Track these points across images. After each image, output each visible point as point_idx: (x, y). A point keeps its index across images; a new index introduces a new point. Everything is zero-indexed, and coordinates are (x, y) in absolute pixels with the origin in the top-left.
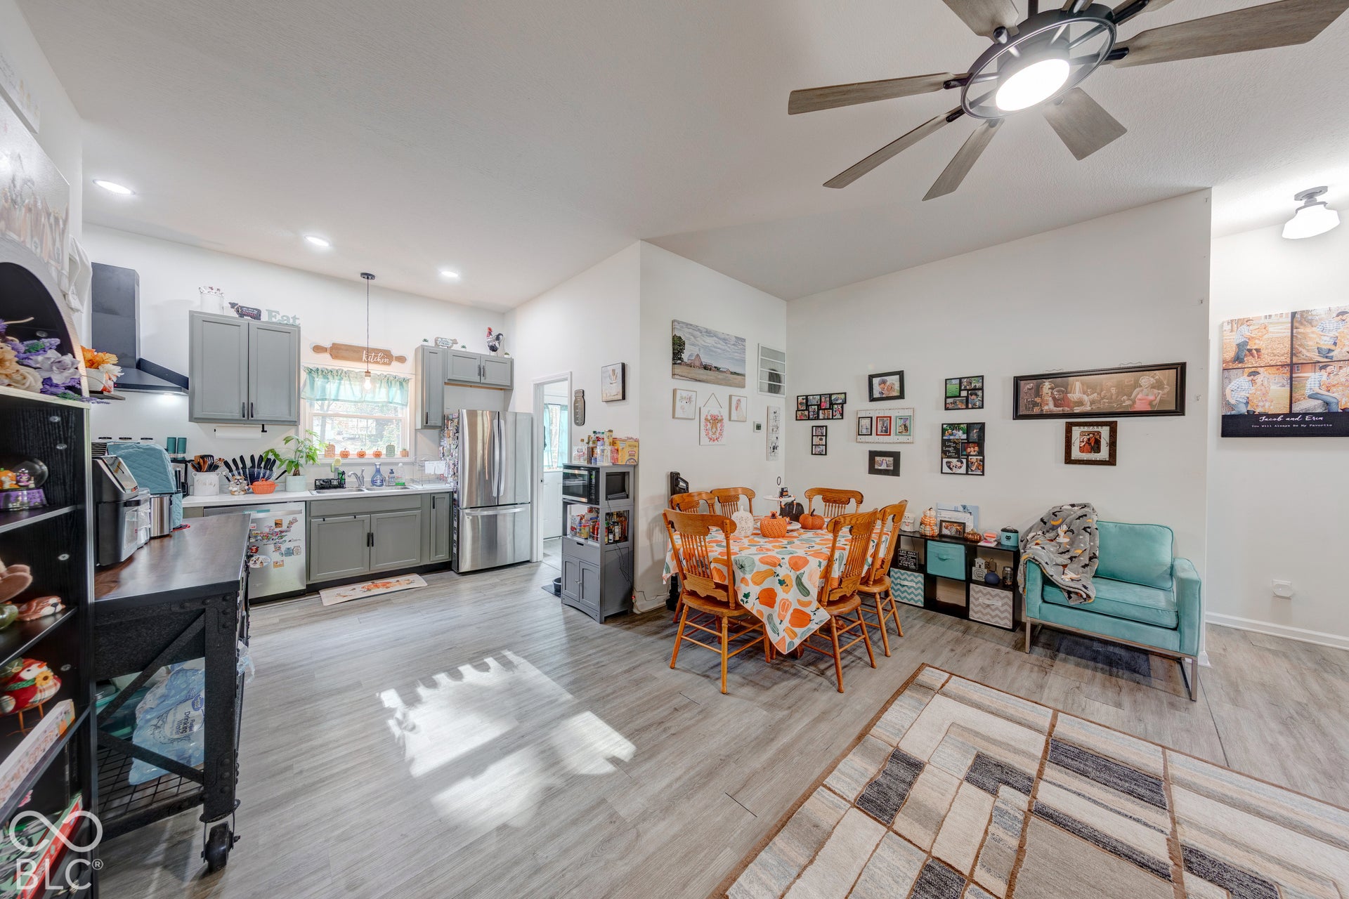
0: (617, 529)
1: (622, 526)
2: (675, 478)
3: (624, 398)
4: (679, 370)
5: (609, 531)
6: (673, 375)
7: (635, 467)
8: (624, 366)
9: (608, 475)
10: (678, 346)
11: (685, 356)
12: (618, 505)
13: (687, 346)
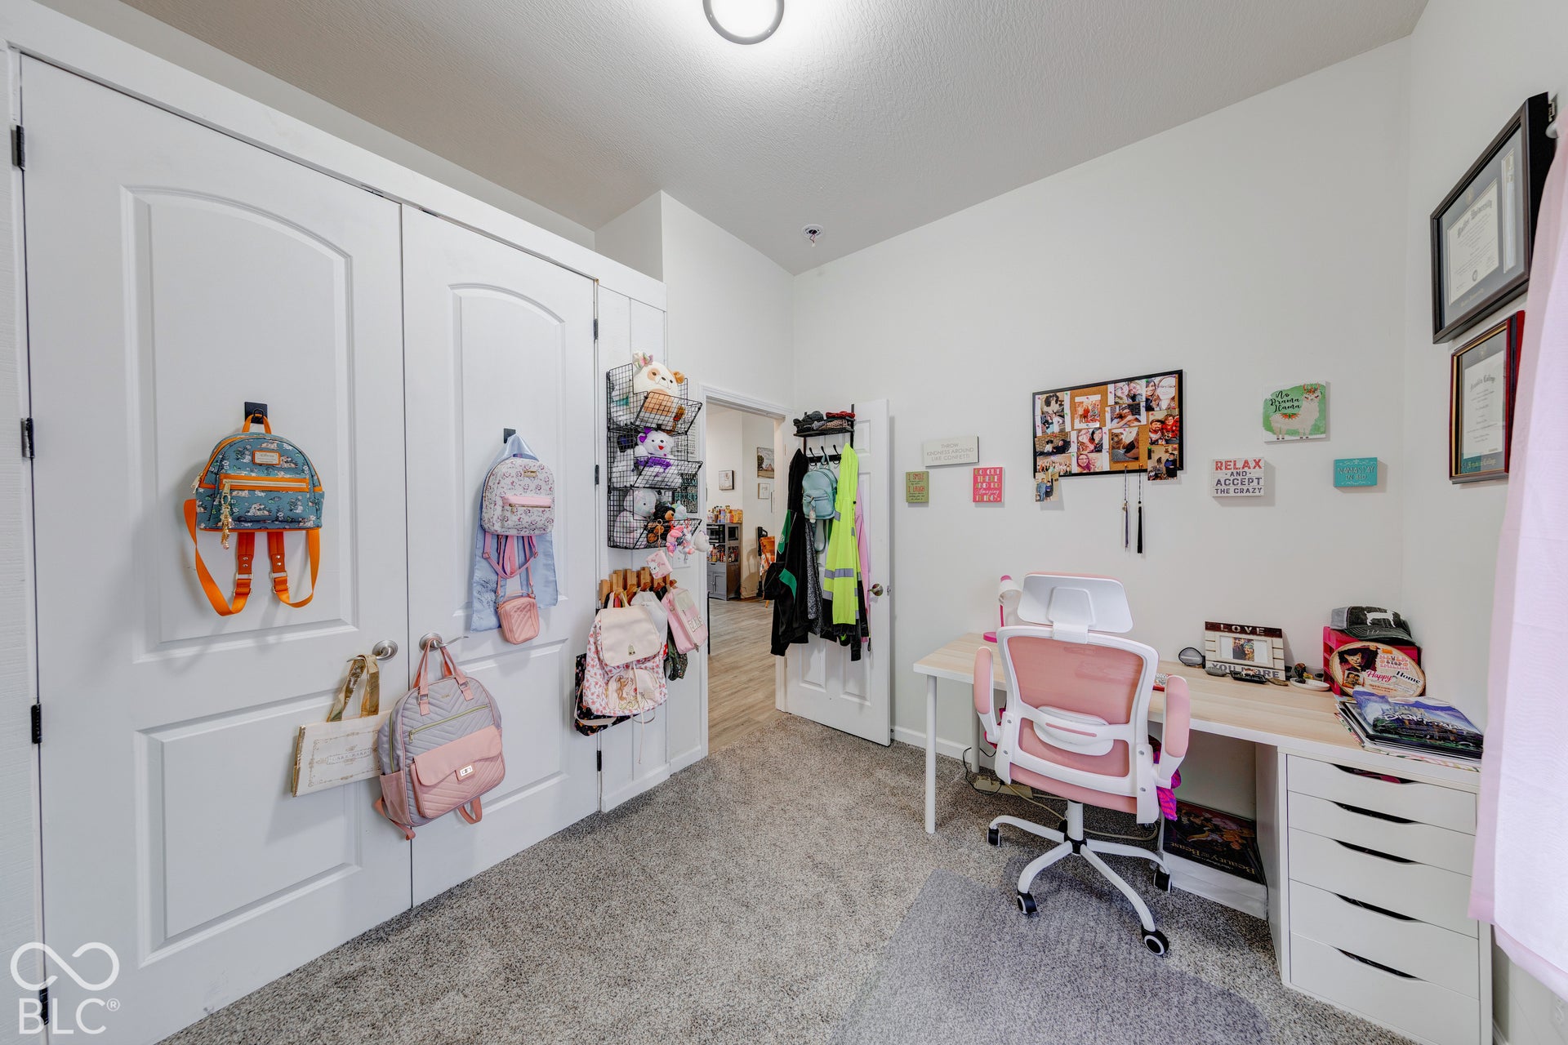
0: (733, 555)
1: (736, 552)
2: (760, 530)
3: (733, 488)
4: (761, 473)
5: (730, 557)
6: (758, 476)
7: (741, 524)
8: (733, 472)
9: (729, 528)
10: (760, 460)
11: (764, 466)
12: (733, 543)
13: (765, 460)
